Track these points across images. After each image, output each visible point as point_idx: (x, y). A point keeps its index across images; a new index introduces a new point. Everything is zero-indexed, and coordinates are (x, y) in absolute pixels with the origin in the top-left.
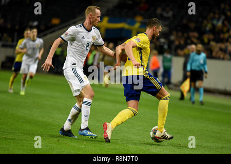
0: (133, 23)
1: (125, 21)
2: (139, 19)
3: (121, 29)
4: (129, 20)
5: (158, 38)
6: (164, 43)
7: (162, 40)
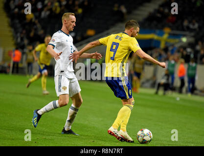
0: (161, 34)
1: (154, 33)
2: (167, 30)
3: (151, 40)
4: (158, 31)
5: (185, 48)
6: (190, 53)
7: (189, 50)
